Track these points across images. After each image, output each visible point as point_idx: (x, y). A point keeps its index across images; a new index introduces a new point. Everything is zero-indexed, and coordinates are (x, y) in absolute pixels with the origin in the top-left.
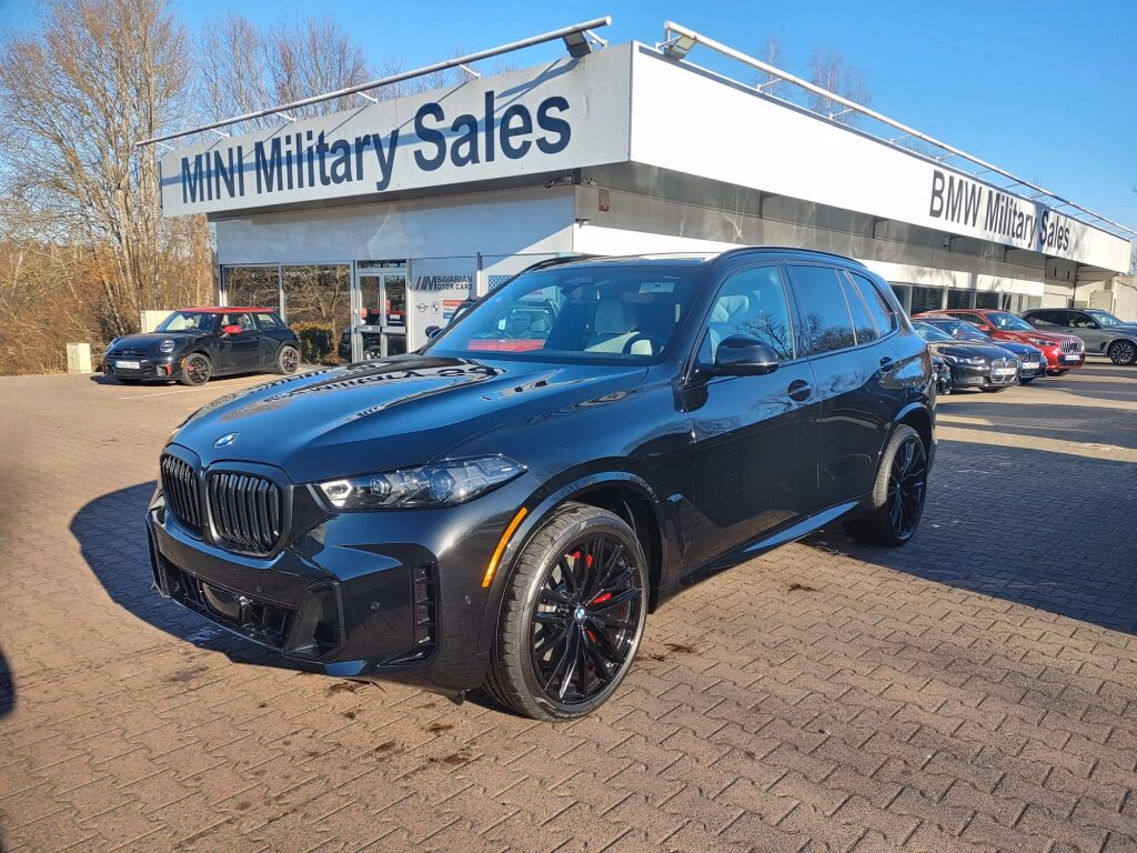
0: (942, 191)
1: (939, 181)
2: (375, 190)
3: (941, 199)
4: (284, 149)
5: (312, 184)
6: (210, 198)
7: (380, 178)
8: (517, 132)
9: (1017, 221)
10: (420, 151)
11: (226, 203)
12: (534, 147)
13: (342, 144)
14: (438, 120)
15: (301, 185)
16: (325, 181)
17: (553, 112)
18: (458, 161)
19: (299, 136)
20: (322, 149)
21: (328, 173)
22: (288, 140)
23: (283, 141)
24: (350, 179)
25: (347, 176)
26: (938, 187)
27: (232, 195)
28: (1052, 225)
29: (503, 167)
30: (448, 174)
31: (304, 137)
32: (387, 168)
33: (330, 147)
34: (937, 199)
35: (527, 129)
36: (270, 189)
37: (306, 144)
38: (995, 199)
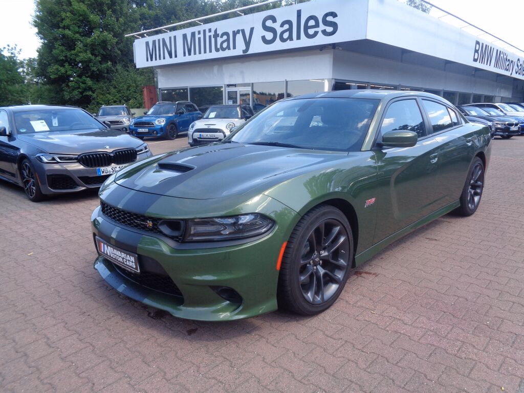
0: (478, 50)
1: (478, 46)
2: (241, 53)
3: (478, 53)
4: (197, 36)
5: (210, 51)
6: (160, 59)
7: (244, 48)
8: (312, 27)
9: (507, 63)
10: (264, 36)
11: (168, 61)
12: (320, 33)
13: (227, 34)
14: (273, 22)
15: (205, 52)
16: (217, 50)
17: (330, 19)
18: (283, 40)
19: (204, 31)
20: (216, 35)
21: (219, 46)
22: (199, 33)
23: (197, 33)
24: (229, 49)
25: (228, 48)
26: (477, 48)
27: (171, 57)
28: (521, 65)
29: (305, 42)
30: (278, 46)
31: (207, 31)
32: (248, 44)
33: (220, 35)
34: (476, 54)
35: (317, 26)
36: (190, 54)
37: (208, 34)
38: (499, 53)
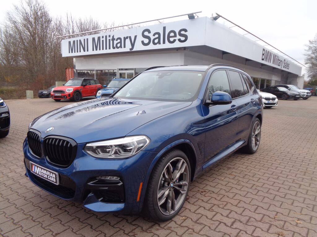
0: (264, 54)
2: (129, 50)
3: (264, 56)
5: (110, 48)
6: (77, 52)
7: (131, 47)
8: (172, 37)
9: (279, 62)
10: (143, 41)
11: (83, 53)
12: (177, 41)
13: (120, 39)
14: (149, 33)
16: (114, 48)
17: (183, 32)
18: (154, 44)
19: (106, 36)
20: (113, 39)
21: (115, 46)
22: (103, 37)
23: (101, 38)
24: (121, 47)
27: (84, 51)
28: (286, 63)
29: (167, 45)
30: (151, 47)
32: (133, 45)
33: (116, 39)
35: (175, 36)
36: (96, 50)
37: (108, 38)
38: (275, 56)
